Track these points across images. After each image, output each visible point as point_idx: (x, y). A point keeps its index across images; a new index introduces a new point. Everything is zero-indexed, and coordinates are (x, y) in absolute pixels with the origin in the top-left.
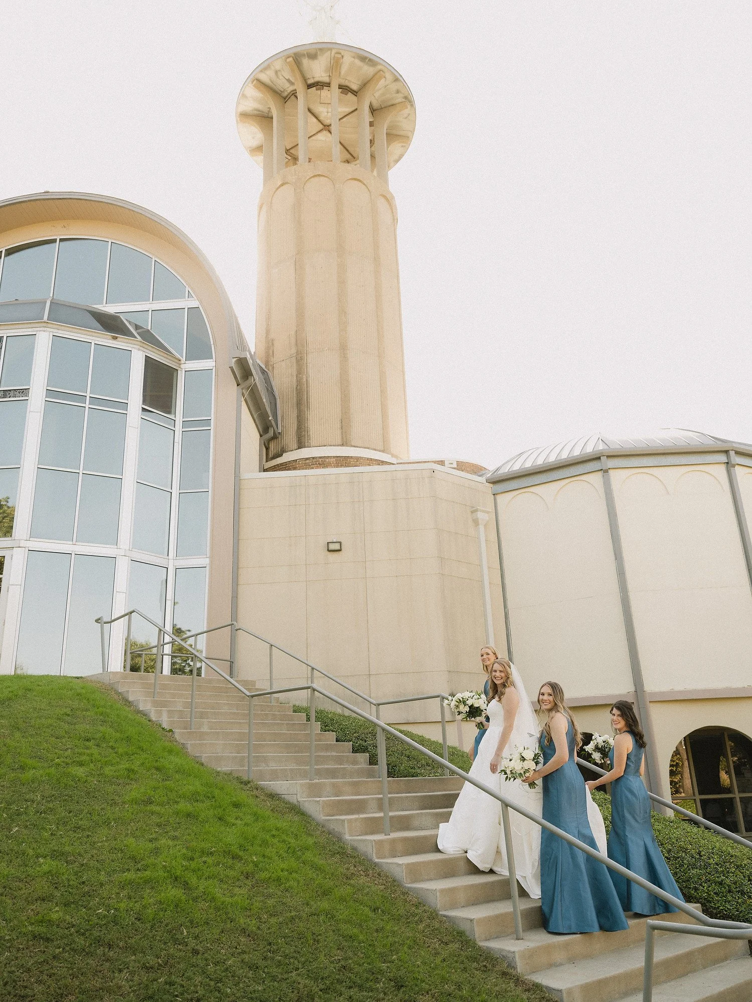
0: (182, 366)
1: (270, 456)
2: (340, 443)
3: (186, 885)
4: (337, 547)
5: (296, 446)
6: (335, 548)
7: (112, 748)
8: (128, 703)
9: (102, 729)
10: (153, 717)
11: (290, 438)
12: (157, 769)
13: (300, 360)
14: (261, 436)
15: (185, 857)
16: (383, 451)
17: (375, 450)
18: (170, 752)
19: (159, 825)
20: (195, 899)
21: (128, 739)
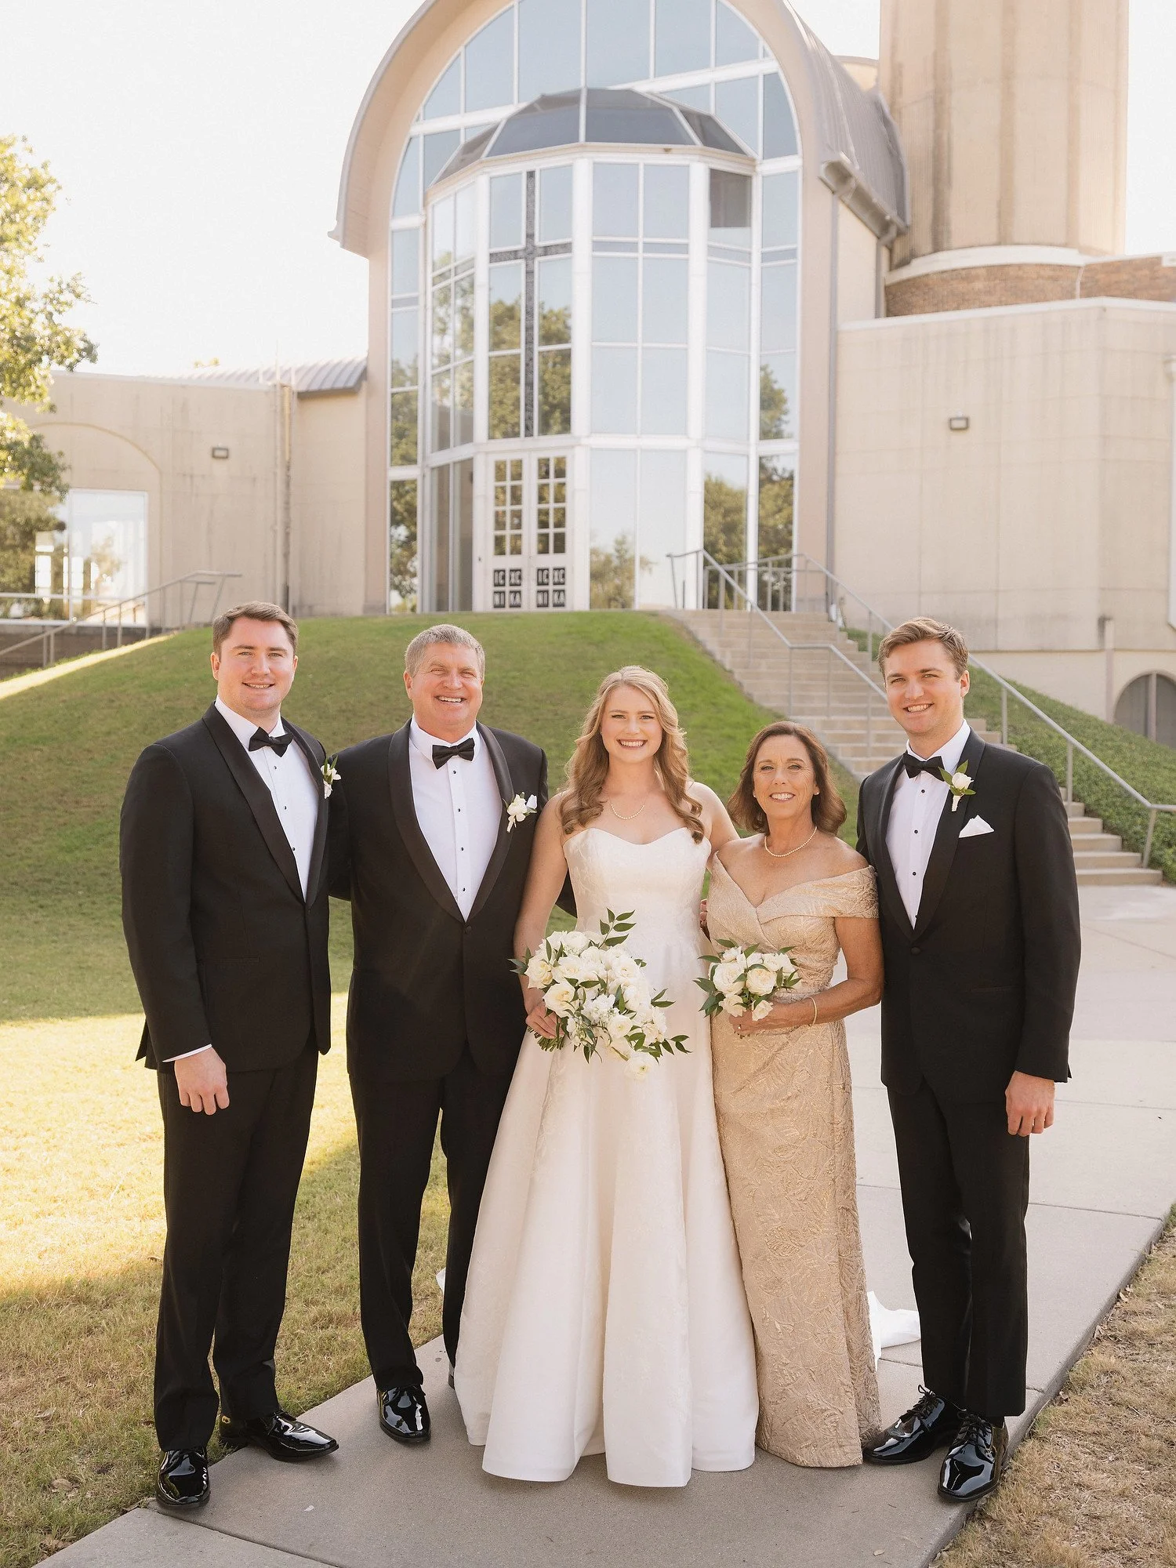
0: (759, 169)
1: (896, 261)
2: (994, 239)
3: (721, 775)
4: (962, 424)
5: (929, 248)
6: (960, 426)
7: (682, 687)
8: (697, 643)
9: (674, 670)
10: (718, 657)
11: (922, 236)
12: (714, 704)
13: (939, 103)
14: (878, 238)
15: (723, 760)
16: (1065, 245)
17: (1051, 245)
18: (726, 690)
19: (710, 742)
20: (725, 781)
21: (694, 679)
